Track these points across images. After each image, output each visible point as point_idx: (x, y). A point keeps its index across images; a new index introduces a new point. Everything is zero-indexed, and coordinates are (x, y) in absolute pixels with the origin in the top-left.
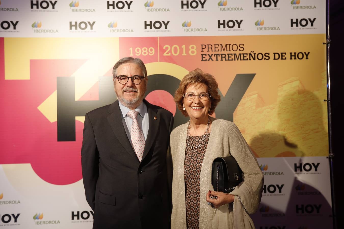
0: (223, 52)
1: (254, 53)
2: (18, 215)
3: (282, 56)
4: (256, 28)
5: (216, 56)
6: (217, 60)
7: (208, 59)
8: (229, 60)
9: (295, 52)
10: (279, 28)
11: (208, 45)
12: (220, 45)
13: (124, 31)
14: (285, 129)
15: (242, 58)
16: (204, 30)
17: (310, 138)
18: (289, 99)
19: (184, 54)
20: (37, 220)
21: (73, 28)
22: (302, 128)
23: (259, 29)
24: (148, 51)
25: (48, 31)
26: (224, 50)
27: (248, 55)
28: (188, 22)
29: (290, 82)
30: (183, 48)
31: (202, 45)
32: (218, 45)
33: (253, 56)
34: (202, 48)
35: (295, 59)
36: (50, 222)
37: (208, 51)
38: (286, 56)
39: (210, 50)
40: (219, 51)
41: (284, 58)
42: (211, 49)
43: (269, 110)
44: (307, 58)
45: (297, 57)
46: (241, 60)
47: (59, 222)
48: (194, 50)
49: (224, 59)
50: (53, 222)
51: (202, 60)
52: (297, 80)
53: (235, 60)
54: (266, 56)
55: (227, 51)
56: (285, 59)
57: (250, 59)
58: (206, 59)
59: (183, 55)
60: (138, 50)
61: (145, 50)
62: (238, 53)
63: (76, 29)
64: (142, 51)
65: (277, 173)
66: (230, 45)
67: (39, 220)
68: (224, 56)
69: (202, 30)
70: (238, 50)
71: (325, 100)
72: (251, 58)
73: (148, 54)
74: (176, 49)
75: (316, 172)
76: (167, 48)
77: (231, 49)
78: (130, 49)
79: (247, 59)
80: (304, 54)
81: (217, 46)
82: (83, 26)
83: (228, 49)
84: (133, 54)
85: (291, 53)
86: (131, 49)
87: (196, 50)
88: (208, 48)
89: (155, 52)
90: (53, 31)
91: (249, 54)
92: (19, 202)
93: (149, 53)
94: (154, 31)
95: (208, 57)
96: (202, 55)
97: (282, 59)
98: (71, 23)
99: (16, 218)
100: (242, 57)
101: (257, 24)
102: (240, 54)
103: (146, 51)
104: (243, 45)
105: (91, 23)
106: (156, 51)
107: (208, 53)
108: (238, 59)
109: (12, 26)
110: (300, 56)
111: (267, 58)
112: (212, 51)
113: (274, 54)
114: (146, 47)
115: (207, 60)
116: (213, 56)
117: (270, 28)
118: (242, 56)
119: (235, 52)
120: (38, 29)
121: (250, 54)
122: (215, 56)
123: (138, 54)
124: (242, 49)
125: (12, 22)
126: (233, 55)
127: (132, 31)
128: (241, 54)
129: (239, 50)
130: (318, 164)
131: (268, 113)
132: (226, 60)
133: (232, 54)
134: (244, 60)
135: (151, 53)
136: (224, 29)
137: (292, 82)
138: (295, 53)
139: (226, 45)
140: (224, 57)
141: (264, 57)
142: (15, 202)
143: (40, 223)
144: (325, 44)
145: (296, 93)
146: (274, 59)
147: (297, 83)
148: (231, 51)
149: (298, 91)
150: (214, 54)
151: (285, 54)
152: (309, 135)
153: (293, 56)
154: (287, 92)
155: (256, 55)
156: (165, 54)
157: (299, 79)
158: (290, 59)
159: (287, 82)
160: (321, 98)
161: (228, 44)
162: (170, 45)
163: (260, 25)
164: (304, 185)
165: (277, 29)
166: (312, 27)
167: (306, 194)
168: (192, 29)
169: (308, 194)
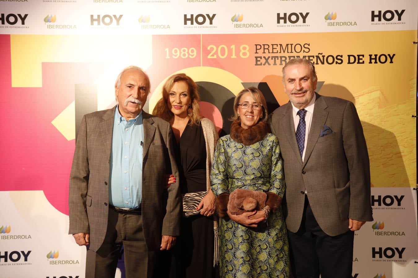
0: (282, 54)
1: (323, 55)
2: (29, 252)
3: (359, 59)
4: (325, 23)
5: (273, 58)
6: (275, 64)
7: (263, 63)
9: (376, 54)
10: (355, 24)
11: (264, 45)
12: (279, 44)
16: (259, 26)
17: (392, 164)
18: (367, 114)
19: (234, 56)
20: (51, 259)
21: (95, 23)
22: (382, 150)
23: (329, 24)
24: (188, 53)
25: (64, 27)
26: (284, 52)
27: (315, 58)
28: (239, 16)
29: (369, 93)
30: (232, 48)
31: (256, 45)
32: (277, 45)
33: (321, 60)
34: (257, 49)
35: (376, 62)
36: (67, 262)
37: (264, 53)
38: (364, 59)
39: (266, 51)
40: (277, 52)
41: (361, 61)
42: (267, 50)
44: (391, 62)
47: (77, 262)
48: (246, 51)
49: (283, 63)
50: (71, 262)
51: (256, 64)
52: (377, 90)
54: (338, 60)
55: (288, 52)
56: (363, 62)
57: (317, 63)
58: (261, 63)
60: (176, 51)
61: (184, 51)
62: (302, 55)
63: (99, 24)
64: (180, 53)
66: (292, 45)
67: (54, 259)
68: (283, 59)
69: (257, 25)
70: (302, 51)
71: (413, 116)
72: (319, 62)
73: (188, 57)
74: (223, 49)
75: (399, 207)
76: (212, 49)
77: (293, 50)
78: (166, 50)
79: (314, 62)
80: (388, 57)
81: (275, 47)
82: (107, 20)
83: (290, 51)
85: (371, 56)
86: (167, 49)
87: (249, 51)
88: (264, 49)
89: (197, 53)
90: (71, 27)
91: (316, 56)
92: (30, 237)
94: (196, 27)
95: (263, 61)
96: (256, 58)
97: (359, 63)
98: (92, 16)
99: (26, 256)
101: (328, 18)
103: (186, 53)
104: (309, 45)
105: (118, 17)
106: (198, 53)
107: (264, 55)
109: (19, 21)
110: (383, 59)
111: (340, 61)
112: (269, 53)
113: (349, 56)
114: (186, 48)
115: (263, 65)
116: (270, 58)
117: (345, 24)
119: (298, 54)
120: (52, 24)
121: (318, 57)
122: (272, 59)
123: (176, 56)
124: (307, 50)
125: (20, 15)
127: (168, 27)
128: (306, 56)
129: (304, 51)
130: (402, 197)
135: (193, 56)
136: (285, 24)
137: (371, 92)
138: (376, 56)
139: (287, 45)
140: (284, 61)
141: (336, 60)
142: (25, 237)
143: (55, 263)
144: (416, 43)
145: (376, 107)
146: (348, 63)
147: (377, 94)
148: (293, 52)
149: (378, 104)
150: (272, 57)
151: (363, 57)
152: (392, 160)
153: (373, 59)
154: (363, 105)
155: (325, 58)
156: (209, 57)
157: (379, 88)
158: (369, 63)
159: (365, 92)
160: (408, 113)
161: (289, 44)
162: (216, 46)
163: (331, 19)
164: (383, 223)
165: (353, 24)
166: (400, 21)
167: (386, 234)
168: (244, 25)
169: (388, 235)
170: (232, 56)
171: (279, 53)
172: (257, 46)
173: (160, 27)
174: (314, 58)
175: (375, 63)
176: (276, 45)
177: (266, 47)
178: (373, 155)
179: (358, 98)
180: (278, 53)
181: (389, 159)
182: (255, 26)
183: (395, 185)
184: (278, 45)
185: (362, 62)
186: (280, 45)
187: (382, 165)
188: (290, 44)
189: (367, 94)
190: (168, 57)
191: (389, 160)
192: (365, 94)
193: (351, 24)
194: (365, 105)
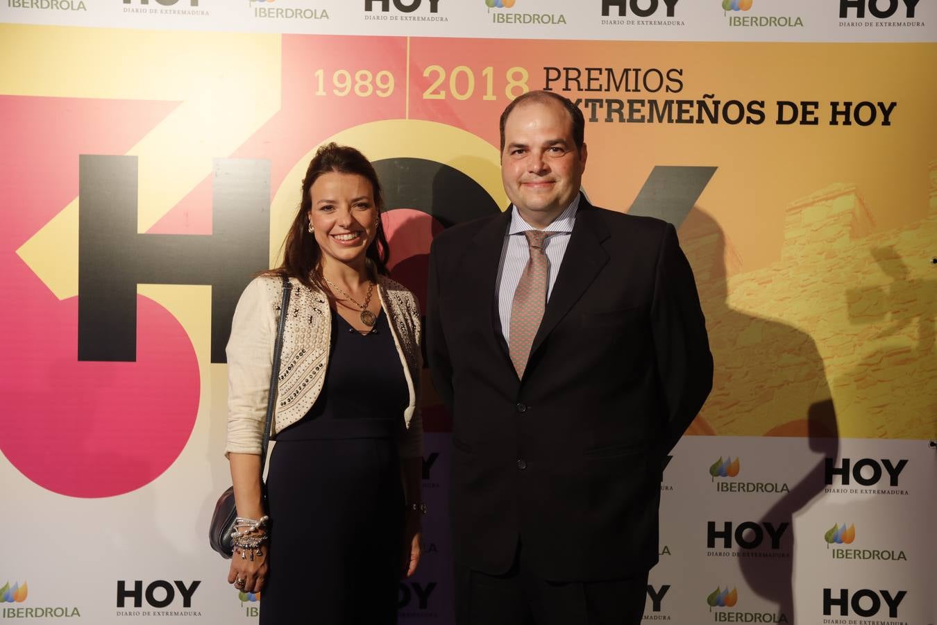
0: (613, 94)
1: (715, 99)
3: (805, 113)
4: (723, 17)
5: (590, 104)
6: (594, 119)
8: (631, 120)
9: (848, 100)
10: (799, 22)
11: (567, 70)
12: (606, 69)
13: (300, 14)
14: (800, 349)
15: (675, 116)
16: (556, 20)
17: (880, 381)
18: (820, 254)
19: (490, 96)
20: (7, 605)
22: (855, 346)
23: (735, 22)
24: (373, 83)
25: (53, 4)
26: (617, 89)
27: (696, 106)
29: (827, 199)
30: (486, 75)
31: (548, 69)
32: (600, 70)
33: (710, 110)
34: (548, 80)
35: (847, 122)
36: (49, 612)
37: (567, 89)
38: (817, 113)
39: (573, 84)
40: (600, 90)
41: (810, 118)
42: (575, 82)
43: (753, 285)
44: (886, 122)
45: (852, 118)
46: (670, 121)
47: (76, 612)
48: (522, 83)
49: (615, 116)
50: (59, 612)
52: (848, 193)
53: (651, 120)
54: (752, 112)
55: (627, 90)
56: (816, 122)
57: (700, 121)
59: (485, 98)
60: (342, 79)
61: (364, 78)
62: (661, 97)
63: (145, 0)
64: (354, 82)
65: (769, 488)
66: (637, 71)
67: (15, 605)
68: (615, 106)
69: (551, 19)
70: (664, 87)
71: (935, 261)
72: (705, 116)
73: (374, 93)
74: (462, 78)
75: (894, 488)
76: (435, 75)
77: (641, 86)
78: (317, 74)
79: (692, 118)
80: (878, 109)
81: (594, 74)
83: (632, 86)
84: (324, 91)
85: (834, 105)
86: (320, 73)
87: (529, 81)
88: (568, 79)
89: (396, 85)
90: (70, 5)
91: (698, 102)
93: (376, 88)
94: (397, 17)
97: (804, 122)
100: (676, 112)
101: (729, 5)
102: (669, 103)
103: (367, 83)
104: (681, 73)
106: (399, 85)
108: (660, 120)
110: (865, 114)
111: (756, 117)
112: (580, 89)
113: (781, 104)
114: (369, 70)
117: (773, 21)
118: (675, 107)
119: (652, 96)
121: (702, 104)
122: (586, 106)
123: (342, 90)
124: (675, 86)
126: (647, 105)
127: (325, 14)
128: (672, 102)
129: (668, 88)
130: (902, 463)
131: (748, 295)
132: (622, 120)
133: (642, 102)
134: (680, 120)
135: (385, 91)
136: (622, 18)
137: (833, 198)
138: (848, 105)
139: (626, 71)
140: (616, 111)
141: (747, 113)
143: (16, 613)
145: (843, 235)
146: (778, 123)
147: (847, 203)
148: (639, 91)
149: (850, 228)
150: (586, 100)
151: (816, 107)
152: (879, 370)
153: (841, 113)
154: (812, 230)
155: (721, 108)
156: (427, 95)
157: (854, 188)
158: (831, 123)
159: (817, 197)
160: (924, 253)
161: (630, 70)
162: (444, 68)
163: (738, 9)
164: (853, 528)
165: (792, 23)
166: (910, 20)
167: (858, 555)
168: (518, 17)
169: (864, 558)
170: (486, 95)
171: (606, 90)
172: (550, 71)
173: (302, 14)
174: (692, 106)
175: (845, 123)
176: (598, 71)
177: (573, 74)
178: (832, 357)
179: (801, 211)
180: (603, 90)
181: (873, 368)
182: (546, 19)
183: (885, 434)
184: (604, 71)
185: (813, 120)
186: (607, 72)
187: (856, 381)
188: (634, 70)
189: (824, 202)
190: (321, 92)
191: (873, 371)
192: (818, 201)
193: (788, 21)
194: (817, 230)
